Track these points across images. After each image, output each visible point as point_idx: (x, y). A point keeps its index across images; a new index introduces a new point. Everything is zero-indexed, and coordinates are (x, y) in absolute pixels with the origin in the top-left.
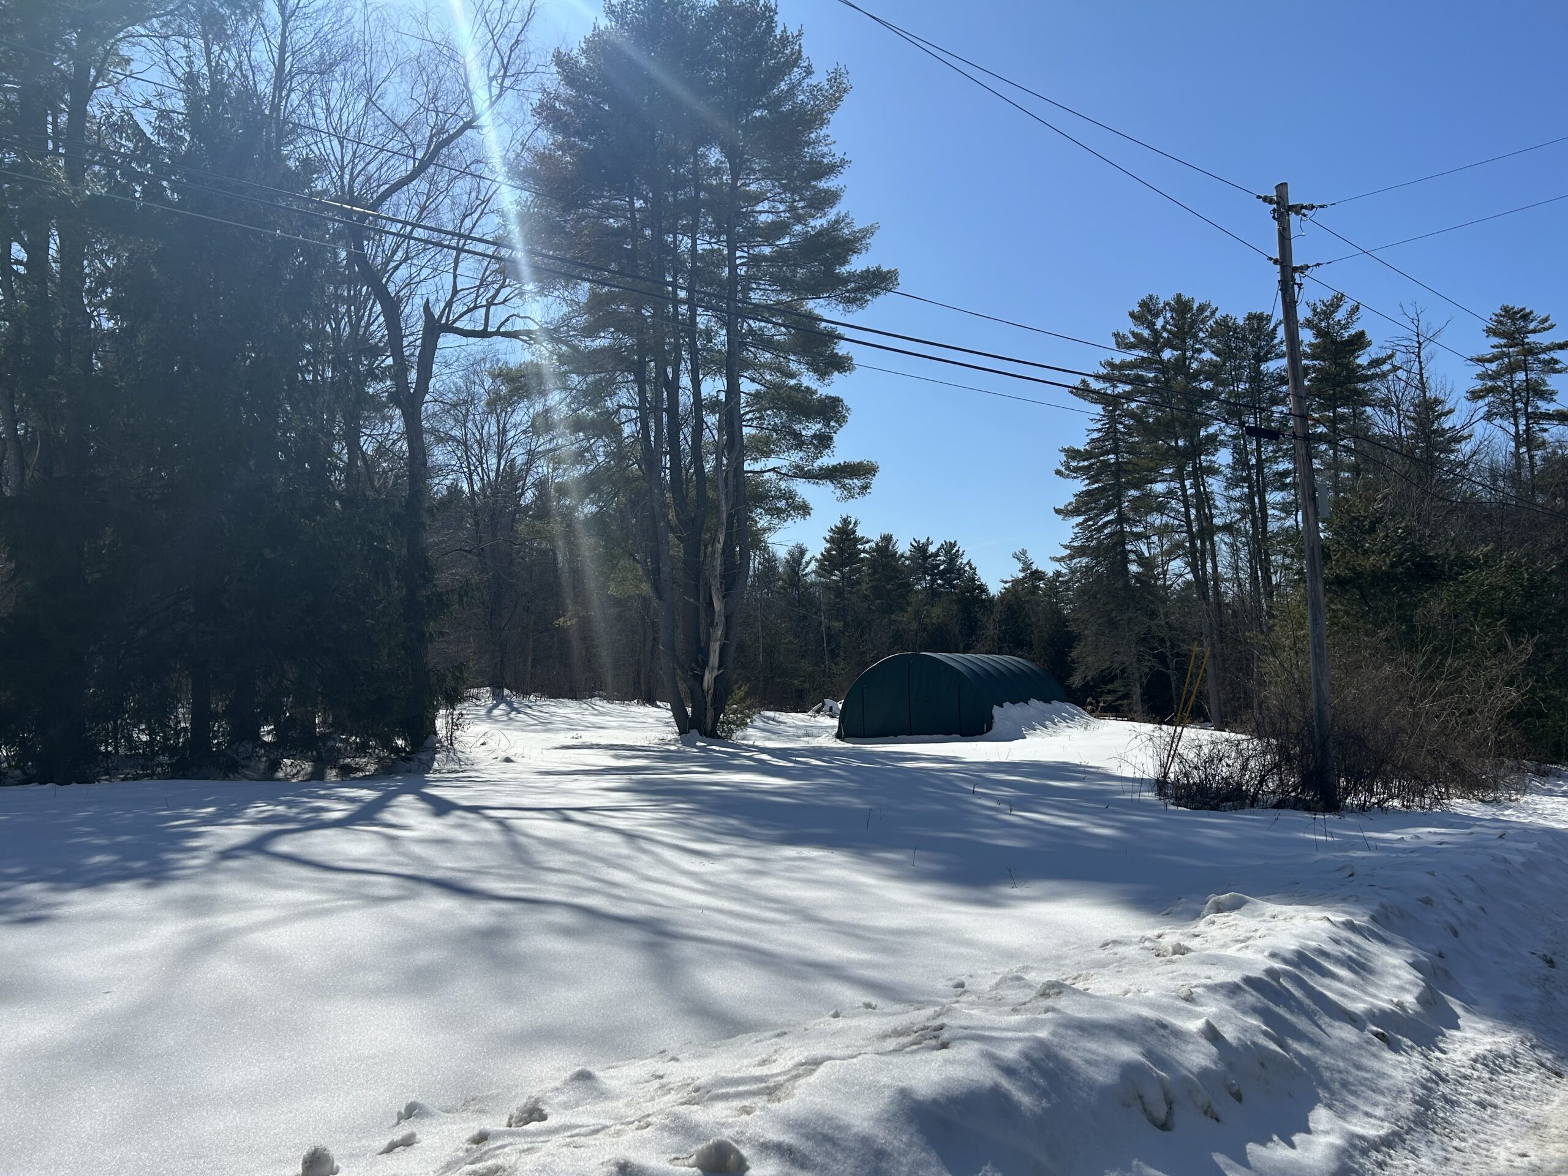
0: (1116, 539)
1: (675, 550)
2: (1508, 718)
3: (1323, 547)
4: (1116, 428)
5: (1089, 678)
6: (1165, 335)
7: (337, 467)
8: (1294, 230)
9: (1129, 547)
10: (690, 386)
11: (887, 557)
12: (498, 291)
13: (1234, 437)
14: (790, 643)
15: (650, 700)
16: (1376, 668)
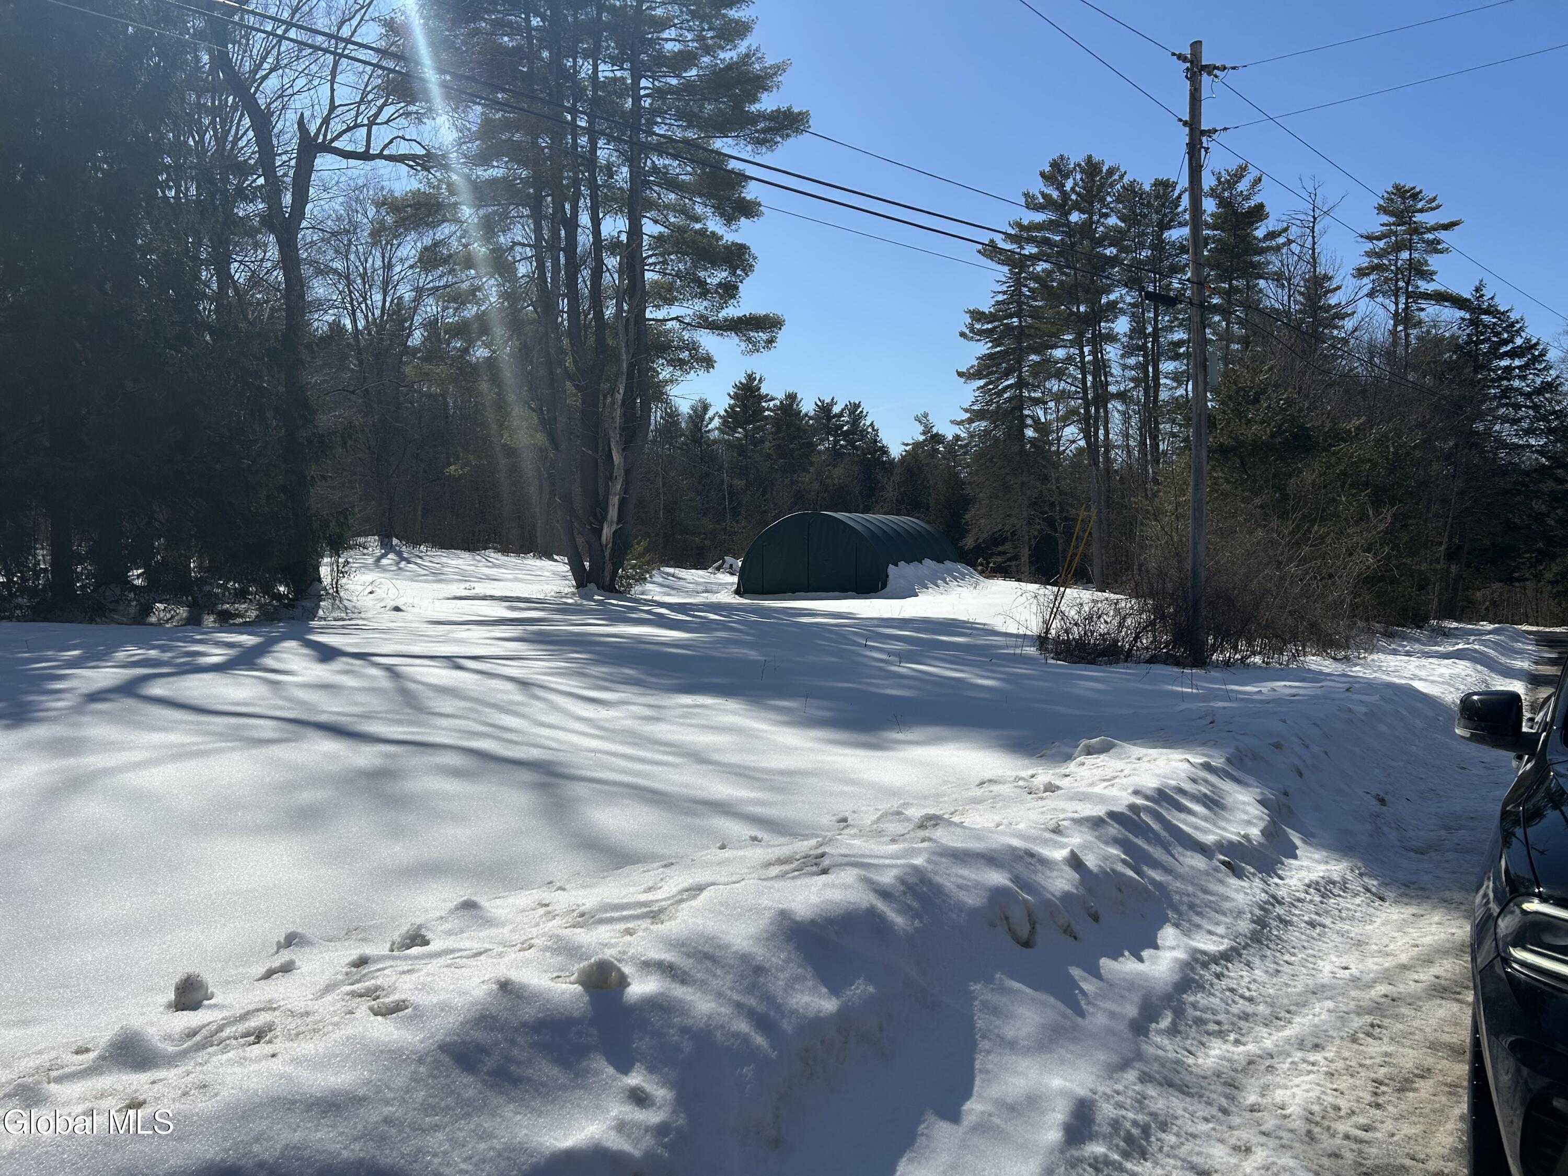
0: (1014, 403)
1: (573, 397)
2: (1363, 583)
3: (1209, 416)
4: (1020, 291)
5: (981, 540)
6: (1074, 197)
7: (204, 296)
8: (1204, 93)
9: (1026, 412)
10: (589, 225)
11: (791, 415)
12: (380, 109)
13: (1133, 305)
14: (692, 500)
15: (547, 554)
16: (1250, 533)
